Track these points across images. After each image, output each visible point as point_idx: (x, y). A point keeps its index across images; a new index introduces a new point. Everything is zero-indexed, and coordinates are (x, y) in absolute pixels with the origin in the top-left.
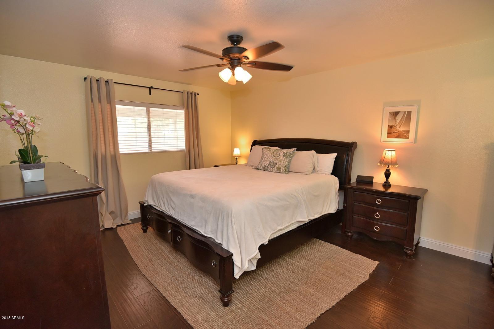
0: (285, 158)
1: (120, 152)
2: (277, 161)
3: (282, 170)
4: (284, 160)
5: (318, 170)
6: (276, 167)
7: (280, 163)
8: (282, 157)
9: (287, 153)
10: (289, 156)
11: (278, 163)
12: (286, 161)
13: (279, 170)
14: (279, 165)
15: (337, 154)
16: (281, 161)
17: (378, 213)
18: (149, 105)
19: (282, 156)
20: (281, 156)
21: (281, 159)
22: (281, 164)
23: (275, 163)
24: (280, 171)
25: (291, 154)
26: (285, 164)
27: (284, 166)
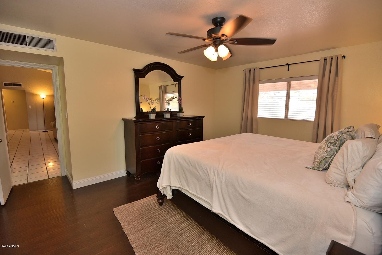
1: (258, 117)
12: (325, 150)
18: (289, 79)
27: (320, 157)
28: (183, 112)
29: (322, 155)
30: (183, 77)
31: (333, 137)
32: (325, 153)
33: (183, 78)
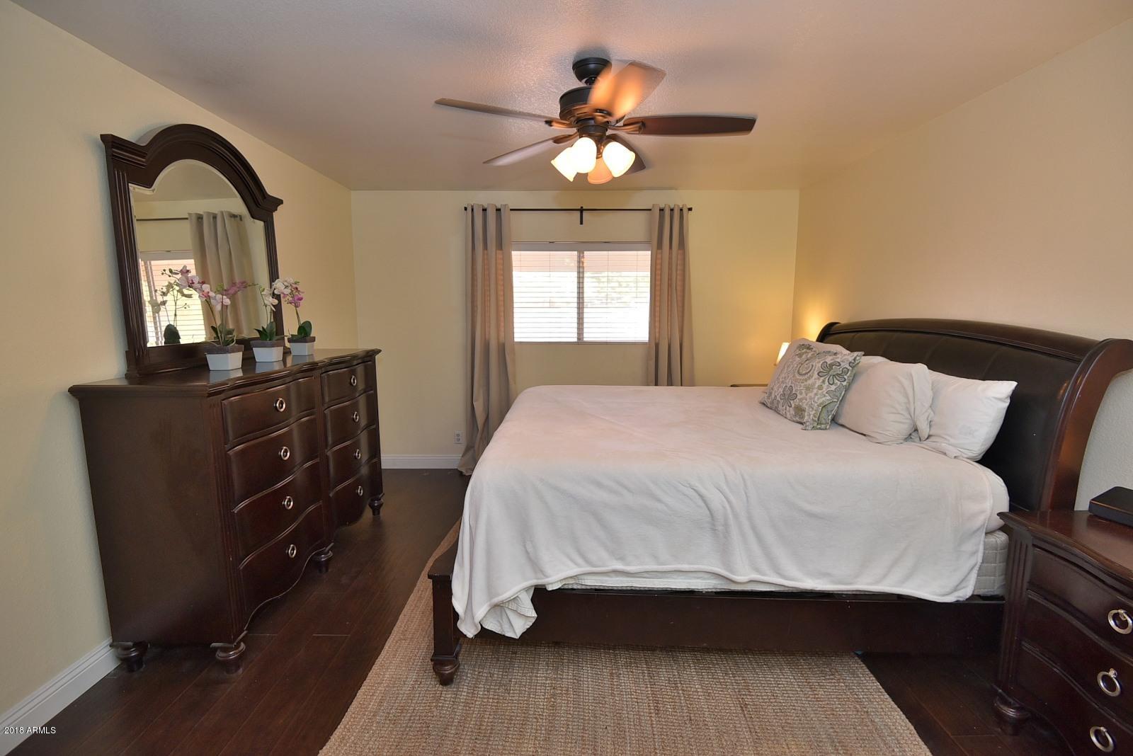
0: (824, 382)
1: (516, 340)
2: (801, 386)
3: (809, 416)
4: (820, 388)
5: (929, 436)
6: (793, 406)
7: (806, 395)
8: (816, 375)
9: (831, 365)
10: (838, 374)
11: (801, 394)
12: (825, 390)
13: (799, 417)
14: (801, 400)
15: (1014, 384)
16: (808, 389)
17: (1112, 673)
18: (581, 246)
19: (816, 373)
20: (813, 372)
21: (810, 382)
22: (808, 397)
23: (793, 392)
24: (803, 417)
25: (845, 371)
26: (818, 399)
27: (816, 405)
28: (313, 339)
29: (821, 401)
30: (280, 202)
31: (838, 364)
32: (825, 396)
33: (279, 208)
